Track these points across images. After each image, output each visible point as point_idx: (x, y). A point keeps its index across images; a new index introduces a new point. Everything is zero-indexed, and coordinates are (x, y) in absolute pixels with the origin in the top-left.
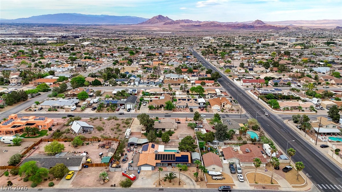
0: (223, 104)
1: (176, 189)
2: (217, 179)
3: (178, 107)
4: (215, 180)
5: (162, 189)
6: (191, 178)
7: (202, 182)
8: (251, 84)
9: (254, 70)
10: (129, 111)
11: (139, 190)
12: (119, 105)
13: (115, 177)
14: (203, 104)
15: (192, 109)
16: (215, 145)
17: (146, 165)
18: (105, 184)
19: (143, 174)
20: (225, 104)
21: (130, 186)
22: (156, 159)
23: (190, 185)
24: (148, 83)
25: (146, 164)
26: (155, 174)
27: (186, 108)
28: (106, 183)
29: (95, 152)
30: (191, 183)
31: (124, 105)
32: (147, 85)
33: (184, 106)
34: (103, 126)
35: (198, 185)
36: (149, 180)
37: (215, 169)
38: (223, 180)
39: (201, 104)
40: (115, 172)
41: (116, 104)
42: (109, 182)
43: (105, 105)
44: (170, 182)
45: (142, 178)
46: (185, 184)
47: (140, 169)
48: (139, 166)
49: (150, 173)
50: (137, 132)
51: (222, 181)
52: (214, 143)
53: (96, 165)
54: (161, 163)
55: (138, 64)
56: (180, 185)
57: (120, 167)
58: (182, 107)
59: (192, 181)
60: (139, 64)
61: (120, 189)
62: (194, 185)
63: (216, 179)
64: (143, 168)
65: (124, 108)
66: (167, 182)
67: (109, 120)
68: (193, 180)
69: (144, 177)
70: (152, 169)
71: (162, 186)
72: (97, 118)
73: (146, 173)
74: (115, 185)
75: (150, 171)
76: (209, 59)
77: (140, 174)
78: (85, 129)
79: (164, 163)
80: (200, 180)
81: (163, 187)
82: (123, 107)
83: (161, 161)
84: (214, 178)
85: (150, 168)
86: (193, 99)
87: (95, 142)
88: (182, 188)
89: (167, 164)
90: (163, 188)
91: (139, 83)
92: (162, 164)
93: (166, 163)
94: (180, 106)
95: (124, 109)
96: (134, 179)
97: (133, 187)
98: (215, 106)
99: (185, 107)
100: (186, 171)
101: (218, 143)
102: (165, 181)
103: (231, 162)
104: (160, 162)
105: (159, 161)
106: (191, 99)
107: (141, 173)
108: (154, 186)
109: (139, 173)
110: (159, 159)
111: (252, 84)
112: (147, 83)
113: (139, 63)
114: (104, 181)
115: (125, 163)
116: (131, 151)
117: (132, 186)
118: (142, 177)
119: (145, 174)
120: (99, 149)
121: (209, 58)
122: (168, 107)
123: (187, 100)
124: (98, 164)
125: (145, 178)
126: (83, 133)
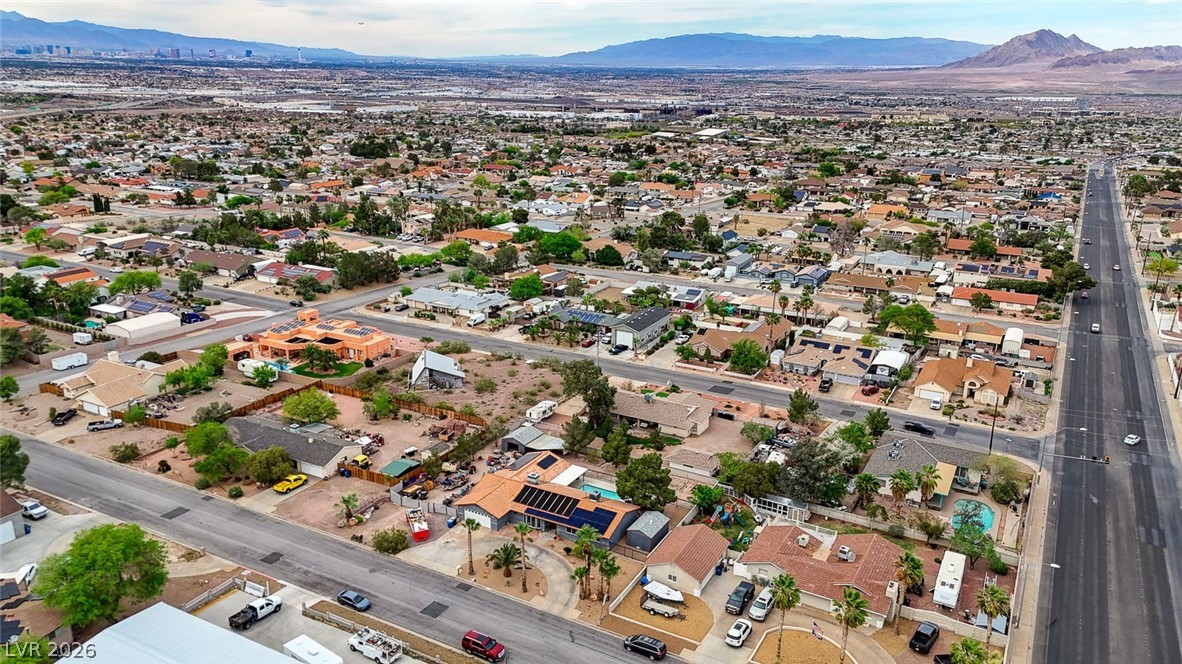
0: (966, 386)
1: (506, 600)
2: (656, 613)
3: (787, 367)
4: (647, 613)
5: (467, 588)
7: (595, 605)
10: (615, 353)
12: (604, 330)
13: (385, 519)
14: (886, 373)
16: (775, 511)
18: (345, 529)
19: (458, 532)
20: (978, 386)
21: (396, 551)
22: (518, 498)
23: (556, 600)
24: (772, 275)
25: (475, 505)
26: (490, 540)
27: (814, 374)
28: (349, 526)
30: (564, 596)
31: (611, 331)
32: (763, 281)
33: (806, 368)
34: (504, 381)
35: (578, 608)
36: (459, 553)
37: (675, 579)
38: (676, 623)
39: (879, 371)
40: (398, 508)
41: (595, 326)
42: (359, 527)
43: (561, 323)
44: (507, 574)
45: (447, 542)
46: (544, 595)
48: (458, 506)
49: (479, 535)
51: (668, 621)
53: (373, 476)
54: (522, 515)
56: (526, 591)
57: (423, 496)
58: (801, 370)
59: (572, 591)
61: (366, 553)
62: (566, 604)
63: (653, 610)
65: (609, 341)
66: (497, 574)
67: (535, 368)
68: (577, 592)
69: (453, 541)
70: (493, 526)
72: (510, 357)
74: (361, 537)
75: (486, 529)
77: (451, 530)
78: (437, 377)
81: (475, 580)
82: (606, 336)
83: (528, 510)
84: (650, 604)
86: (858, 349)
87: (434, 416)
89: (543, 525)
90: (474, 584)
91: (741, 272)
93: (539, 520)
94: (792, 366)
95: (607, 346)
96: (422, 537)
97: (402, 557)
98: (929, 386)
99: (810, 371)
101: (786, 508)
103: (760, 575)
104: (525, 512)
105: (522, 508)
106: (849, 348)
108: (454, 574)
109: (451, 525)
110: (525, 502)
112: (768, 276)
115: (447, 491)
118: (449, 540)
119: (463, 534)
123: (831, 348)
124: (379, 474)
125: (453, 544)
126: (431, 388)
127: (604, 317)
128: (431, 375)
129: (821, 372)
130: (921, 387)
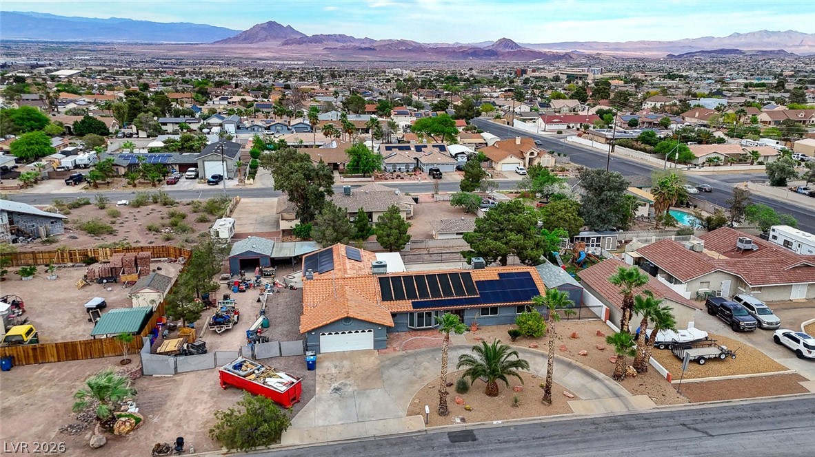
0: (528, 156)
1: (543, 425)
2: (705, 360)
3: (390, 168)
4: (699, 365)
5: (466, 436)
6: (578, 364)
7: (646, 379)
8: (565, 127)
9: (553, 107)
10: (216, 183)
11: (335, 453)
12: (177, 168)
13: (176, 402)
14: (465, 159)
15: (438, 170)
17: (347, 323)
18: (118, 445)
19: (333, 371)
22: (386, 296)
23: (598, 397)
24: (268, 128)
25: (348, 319)
26: (395, 363)
27: (415, 170)
28: (121, 437)
29: (64, 300)
30: (596, 387)
31: (195, 165)
32: (266, 132)
33: (407, 165)
34: (113, 223)
35: (634, 392)
36: (378, 395)
39: (459, 158)
40: (177, 378)
41: (165, 165)
42: (141, 432)
43: (119, 168)
44: (492, 392)
45: (337, 390)
46: (575, 398)
47: (316, 349)
48: (309, 332)
49: (372, 362)
50: (258, 231)
51: (730, 364)
52: (583, 239)
53: (62, 352)
54: (412, 314)
55: (226, 103)
56: (550, 402)
57: (201, 349)
58: (403, 168)
59: (595, 378)
60: (229, 103)
62: (617, 395)
63: (701, 358)
64: (330, 343)
65: (197, 176)
66: (476, 397)
67: (138, 207)
68: (601, 376)
69: (345, 385)
70: (378, 345)
71: (458, 420)
72: (88, 203)
73: (346, 363)
74: (180, 442)
75: (366, 352)
76: (421, 98)
77: (318, 371)
79: (429, 314)
80: (632, 370)
81: (463, 420)
82: (191, 172)
83: (415, 305)
84: (687, 353)
85: (364, 340)
86: (433, 146)
87: (70, 264)
88: (568, 416)
90: (469, 426)
91: (238, 128)
92: (420, 316)
93: (437, 313)
94: (394, 165)
95: (197, 180)
96: (293, 397)
97: (297, 442)
98: (509, 160)
99: (412, 167)
100: (538, 338)
101: (598, 239)
102: (463, 388)
103: (703, 289)
104: (411, 309)
105: (405, 306)
106: (426, 147)
107: (322, 369)
108: (416, 424)
109: (311, 366)
110: (400, 297)
111: (569, 127)
112: (266, 129)
113: (230, 100)
114: (111, 430)
115: (227, 331)
116: (248, 287)
117: (290, 439)
118: (336, 385)
119: (344, 371)
120: (88, 288)
121: (421, 96)
122: (358, 165)
123: (412, 149)
124: (74, 345)
125: (349, 389)
126: (14, 241)
127: (170, 156)
128: (11, 222)
129: (418, 168)
130: (501, 162)
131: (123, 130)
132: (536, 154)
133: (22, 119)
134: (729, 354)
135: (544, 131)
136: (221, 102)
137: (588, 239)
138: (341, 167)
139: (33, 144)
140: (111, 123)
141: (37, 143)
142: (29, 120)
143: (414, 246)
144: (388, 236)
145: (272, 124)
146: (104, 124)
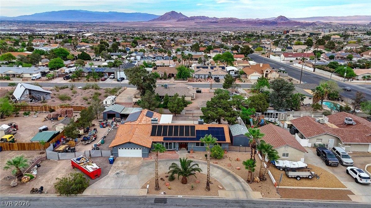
0: (265, 73)
2: (301, 178)
3: (197, 77)
4: (296, 180)
5: (163, 201)
6: (234, 173)
7: (264, 184)
8: (295, 59)
9: (293, 49)
11: (102, 201)
12: (107, 74)
13: (52, 172)
14: (234, 73)
15: (218, 78)
16: (271, 117)
17: (129, 145)
18: (21, 187)
19: (120, 165)
21: (81, 189)
22: (153, 134)
23: (235, 190)
24: (154, 58)
25: (129, 143)
26: (148, 164)
27: (208, 78)
28: (23, 184)
29: (35, 126)
30: (236, 185)
31: (114, 73)
32: (153, 60)
33: (205, 75)
34: (73, 96)
35: (254, 190)
36: (134, 178)
39: (231, 73)
40: (59, 162)
42: (32, 182)
43: (85, 73)
44: (184, 182)
45: (118, 173)
46: (223, 189)
47: (116, 155)
48: (113, 147)
49: (137, 163)
50: (127, 102)
51: (312, 181)
52: (269, 114)
54: (163, 143)
55: (144, 47)
56: (209, 190)
57: (74, 151)
58: (203, 77)
59: (237, 180)
60: (145, 47)
61: (53, 200)
62: (244, 190)
63: (298, 176)
64: (123, 153)
65: (114, 78)
66: (176, 185)
67: (85, 89)
68: (242, 180)
69: (122, 172)
70: (144, 155)
71: (162, 193)
72: (67, 87)
73: (127, 162)
74: (42, 188)
75: (138, 158)
76: (232, 44)
77: (114, 165)
78: (34, 94)
79: (170, 143)
80: (257, 179)
81: (165, 193)
82: (112, 76)
83: (165, 139)
84: (291, 174)
85: (138, 153)
86: (219, 67)
87: (44, 112)
88: (215, 197)
89: (177, 146)
90: (167, 196)
91: (142, 58)
92: (167, 144)
93: (175, 143)
94: (199, 75)
95: (114, 79)
96: (97, 174)
97: (89, 194)
98: (254, 74)
99: (207, 76)
100: (220, 159)
101: (277, 114)
102: (172, 179)
104: (162, 141)
105: (160, 139)
106: (216, 67)
107: (117, 163)
108: (144, 193)
109: (112, 162)
110: (159, 135)
111: (297, 59)
112: (153, 58)
113: (146, 46)
114: (21, 180)
115: (88, 144)
116: (107, 126)
117: (87, 193)
118: (118, 171)
119: (125, 165)
120: (46, 122)
121: (232, 43)
122: (180, 75)
123: (209, 68)
125: (123, 174)
126: (31, 101)
127: (105, 69)
128: (30, 94)
129: (210, 77)
130: (251, 75)
131: (96, 58)
132: (269, 72)
133: (59, 53)
134: (316, 176)
135: (284, 60)
136: (142, 47)
137: (272, 114)
138: (175, 75)
139: (56, 63)
140: (92, 55)
141: (58, 63)
142: (62, 53)
143: (187, 112)
144: (173, 107)
145: (156, 56)
146: (89, 55)
